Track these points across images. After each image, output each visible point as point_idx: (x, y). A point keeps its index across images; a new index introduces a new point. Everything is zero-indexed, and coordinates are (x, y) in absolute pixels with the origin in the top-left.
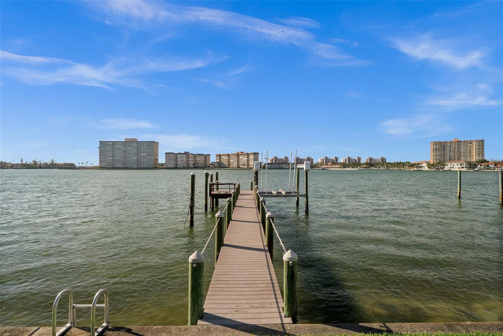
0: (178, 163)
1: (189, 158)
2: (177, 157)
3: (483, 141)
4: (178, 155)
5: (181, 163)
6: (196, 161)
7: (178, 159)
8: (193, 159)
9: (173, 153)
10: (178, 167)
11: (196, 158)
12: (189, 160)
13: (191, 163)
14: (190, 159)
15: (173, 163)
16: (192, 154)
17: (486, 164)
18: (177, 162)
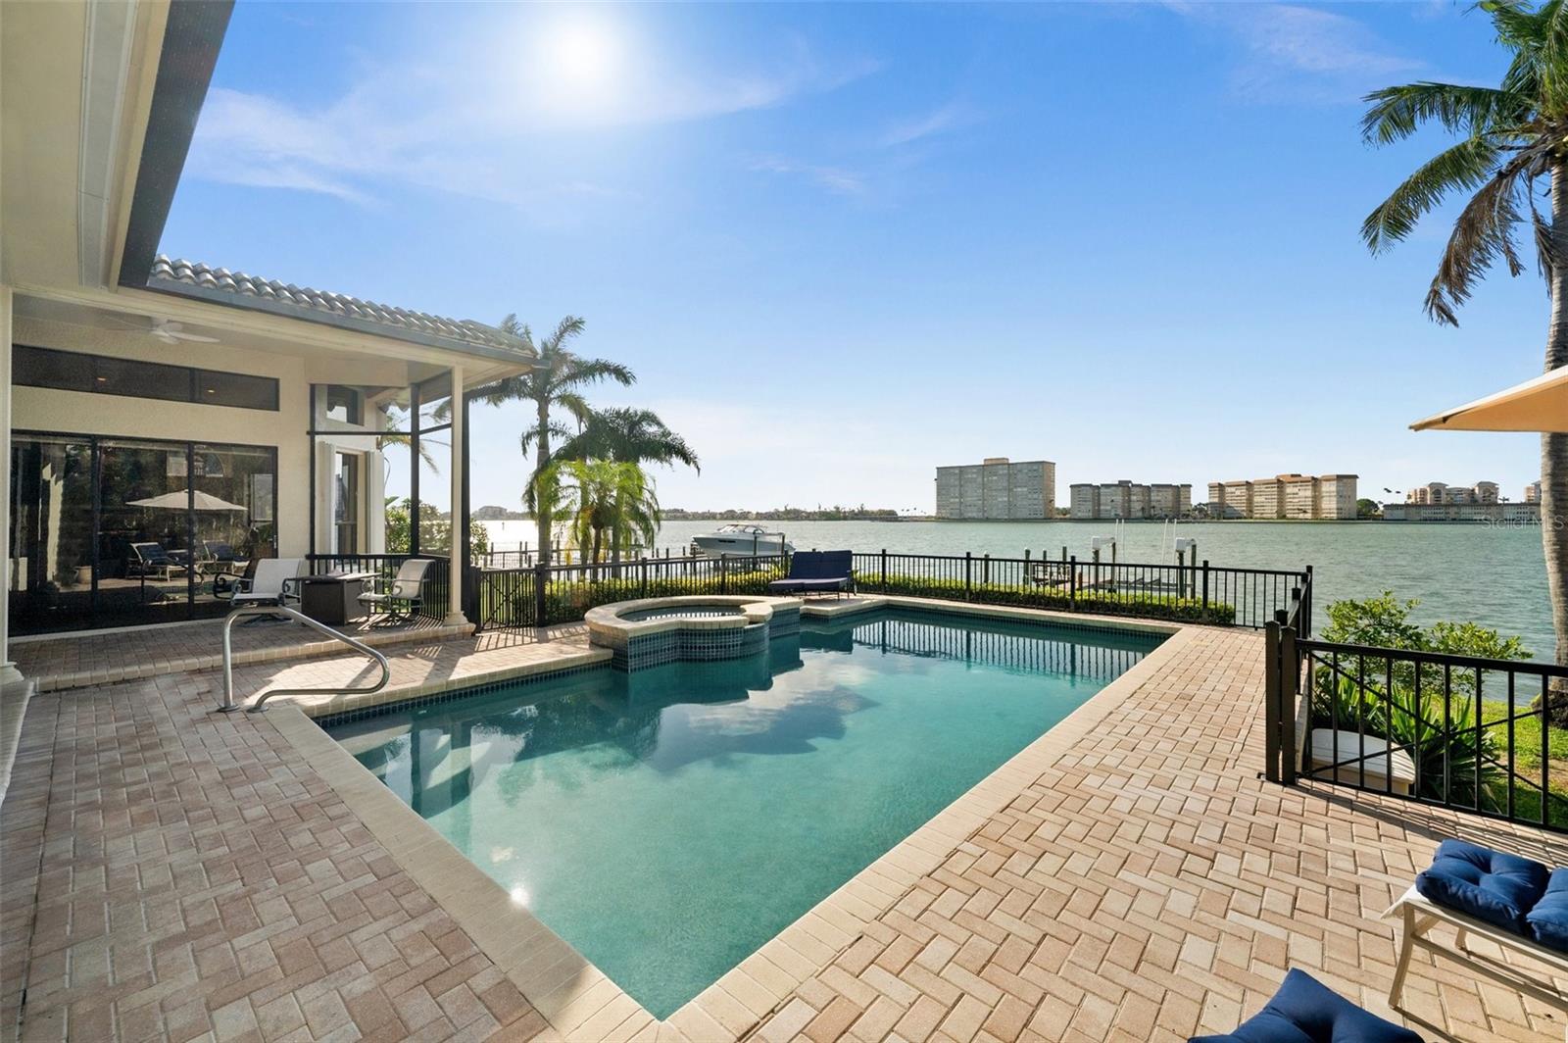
0: (1102, 507)
1: (1129, 495)
2: (1099, 494)
4: (1103, 490)
5: (1109, 508)
6: (1150, 501)
7: (1102, 498)
8: (1141, 498)
9: (1090, 485)
10: (1102, 516)
11: (1149, 496)
12: (1130, 501)
13: (1136, 506)
14: (1134, 498)
15: (1090, 507)
16: (1140, 486)
18: (1099, 505)
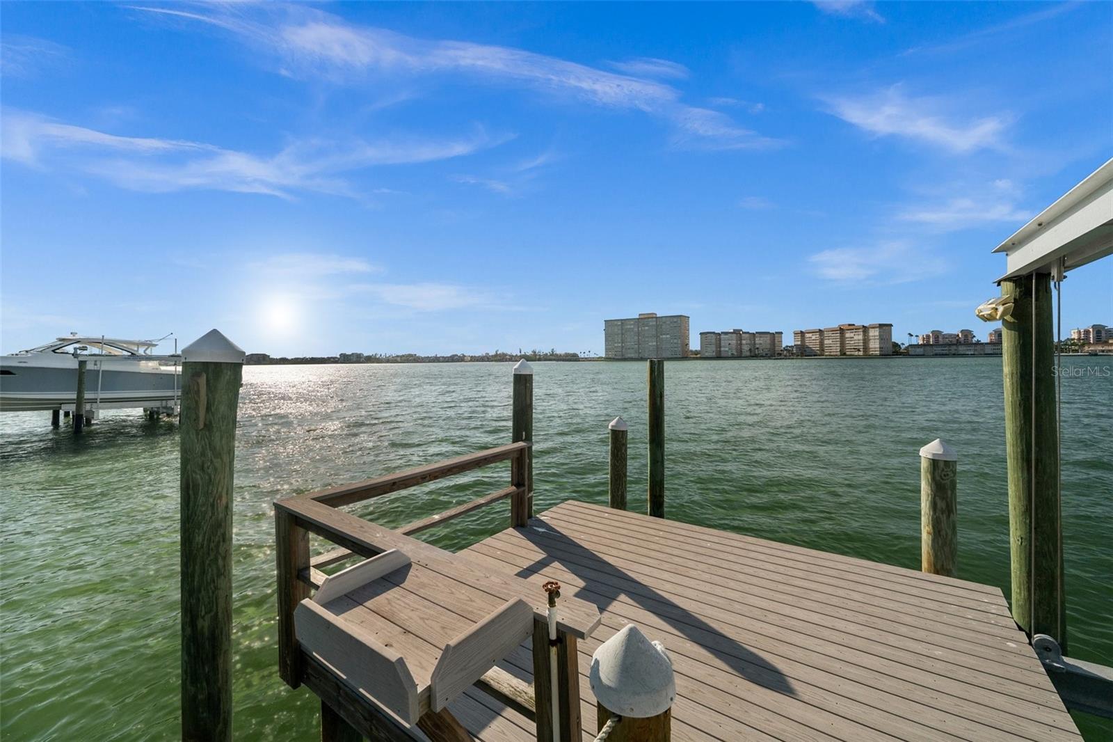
0: (722, 349)
1: (741, 340)
2: (720, 340)
4: (722, 336)
5: (727, 349)
6: (755, 343)
7: (722, 342)
8: (749, 342)
9: (714, 333)
10: (723, 355)
11: (754, 340)
12: (741, 344)
13: (746, 348)
14: (744, 342)
15: (714, 349)
16: (748, 333)
18: (720, 347)
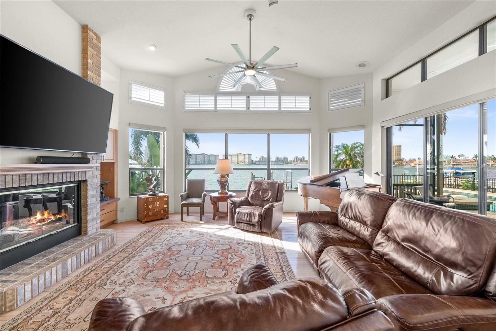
0: (198, 161)
1: (205, 157)
2: (197, 157)
3: (400, 146)
4: (198, 156)
5: (199, 161)
6: (209, 159)
7: (198, 158)
8: (207, 158)
9: (195, 154)
10: (198, 163)
11: (209, 158)
12: (205, 159)
13: (206, 161)
14: (205, 158)
15: (194, 161)
16: (207, 155)
17: (401, 162)
18: (197, 160)
